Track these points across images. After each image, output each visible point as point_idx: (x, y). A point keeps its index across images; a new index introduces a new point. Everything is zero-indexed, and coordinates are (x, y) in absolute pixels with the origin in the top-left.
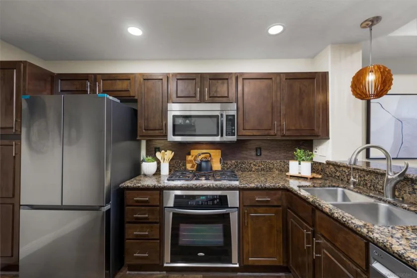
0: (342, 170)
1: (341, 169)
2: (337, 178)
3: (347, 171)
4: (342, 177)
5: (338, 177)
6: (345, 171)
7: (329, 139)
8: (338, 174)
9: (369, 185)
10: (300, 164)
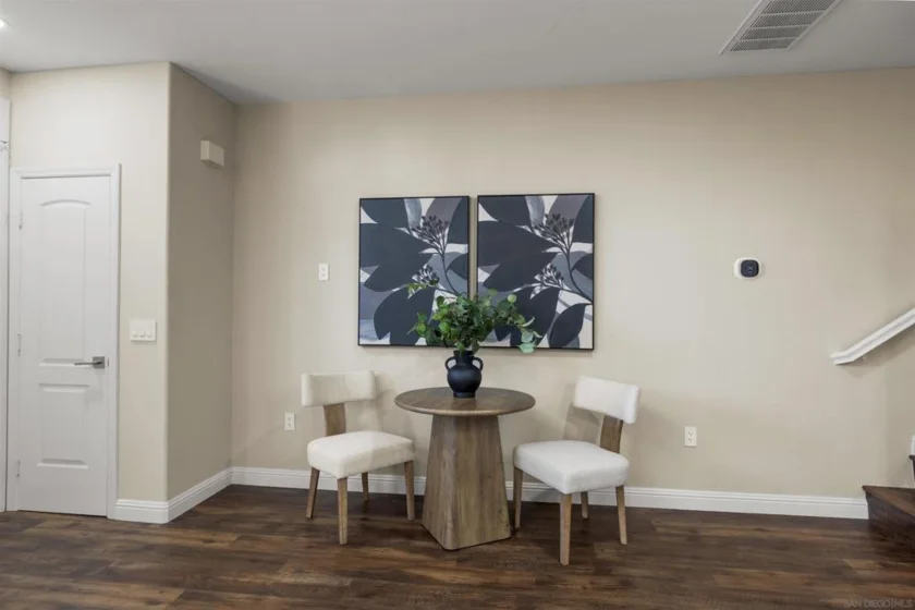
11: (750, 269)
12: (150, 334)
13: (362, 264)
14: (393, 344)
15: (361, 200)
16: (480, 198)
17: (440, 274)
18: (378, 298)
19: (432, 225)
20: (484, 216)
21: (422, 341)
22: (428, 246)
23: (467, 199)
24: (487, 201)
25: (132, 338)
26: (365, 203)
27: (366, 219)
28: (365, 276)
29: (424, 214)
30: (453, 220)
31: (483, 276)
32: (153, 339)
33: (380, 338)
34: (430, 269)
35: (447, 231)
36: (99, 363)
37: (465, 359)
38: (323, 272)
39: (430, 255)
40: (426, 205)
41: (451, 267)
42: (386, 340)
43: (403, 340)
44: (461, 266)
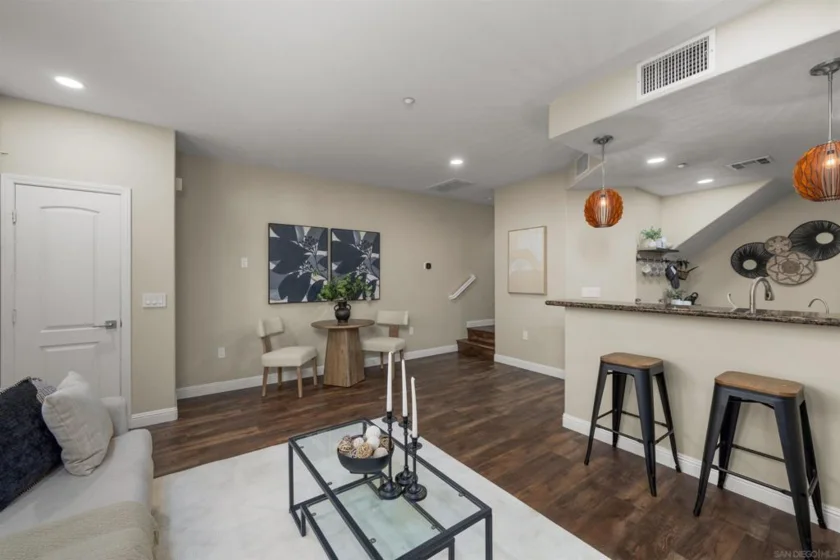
11: (429, 266)
12: (162, 302)
13: (271, 259)
14: (289, 302)
15: (270, 224)
16: (332, 230)
18: (281, 278)
19: (310, 241)
20: (335, 238)
21: (305, 299)
22: (308, 251)
23: (326, 229)
24: (337, 232)
25: (145, 306)
26: (272, 226)
27: (273, 235)
28: (273, 266)
29: (305, 235)
30: (320, 239)
31: (335, 267)
32: (164, 305)
33: (282, 298)
34: (309, 263)
35: (317, 244)
36: (111, 325)
37: (342, 306)
38: (245, 262)
40: (306, 231)
41: (319, 262)
42: (286, 300)
43: (295, 299)
44: (323, 261)
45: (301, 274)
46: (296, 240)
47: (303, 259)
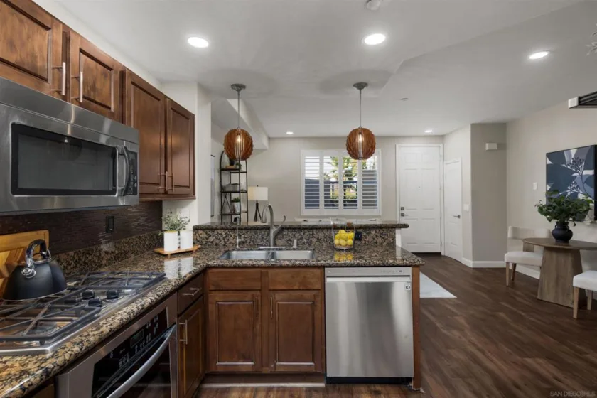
0: (218, 233)
1: (216, 233)
2: (210, 244)
3: (223, 233)
4: (217, 241)
5: (212, 242)
6: (221, 234)
7: (195, 198)
8: (211, 239)
9: (248, 241)
10: (179, 234)
13: (548, 182)
15: (547, 154)
17: (581, 186)
19: (577, 162)
22: (574, 172)
23: (593, 147)
25: (464, 210)
26: (549, 155)
27: (549, 162)
28: (549, 188)
29: (573, 157)
30: (587, 157)
32: (469, 210)
34: (576, 183)
35: (583, 164)
36: (459, 217)
38: (534, 186)
39: (576, 176)
40: (573, 152)
41: (586, 182)
44: (589, 180)
45: (569, 194)
46: (565, 163)
47: (570, 180)
